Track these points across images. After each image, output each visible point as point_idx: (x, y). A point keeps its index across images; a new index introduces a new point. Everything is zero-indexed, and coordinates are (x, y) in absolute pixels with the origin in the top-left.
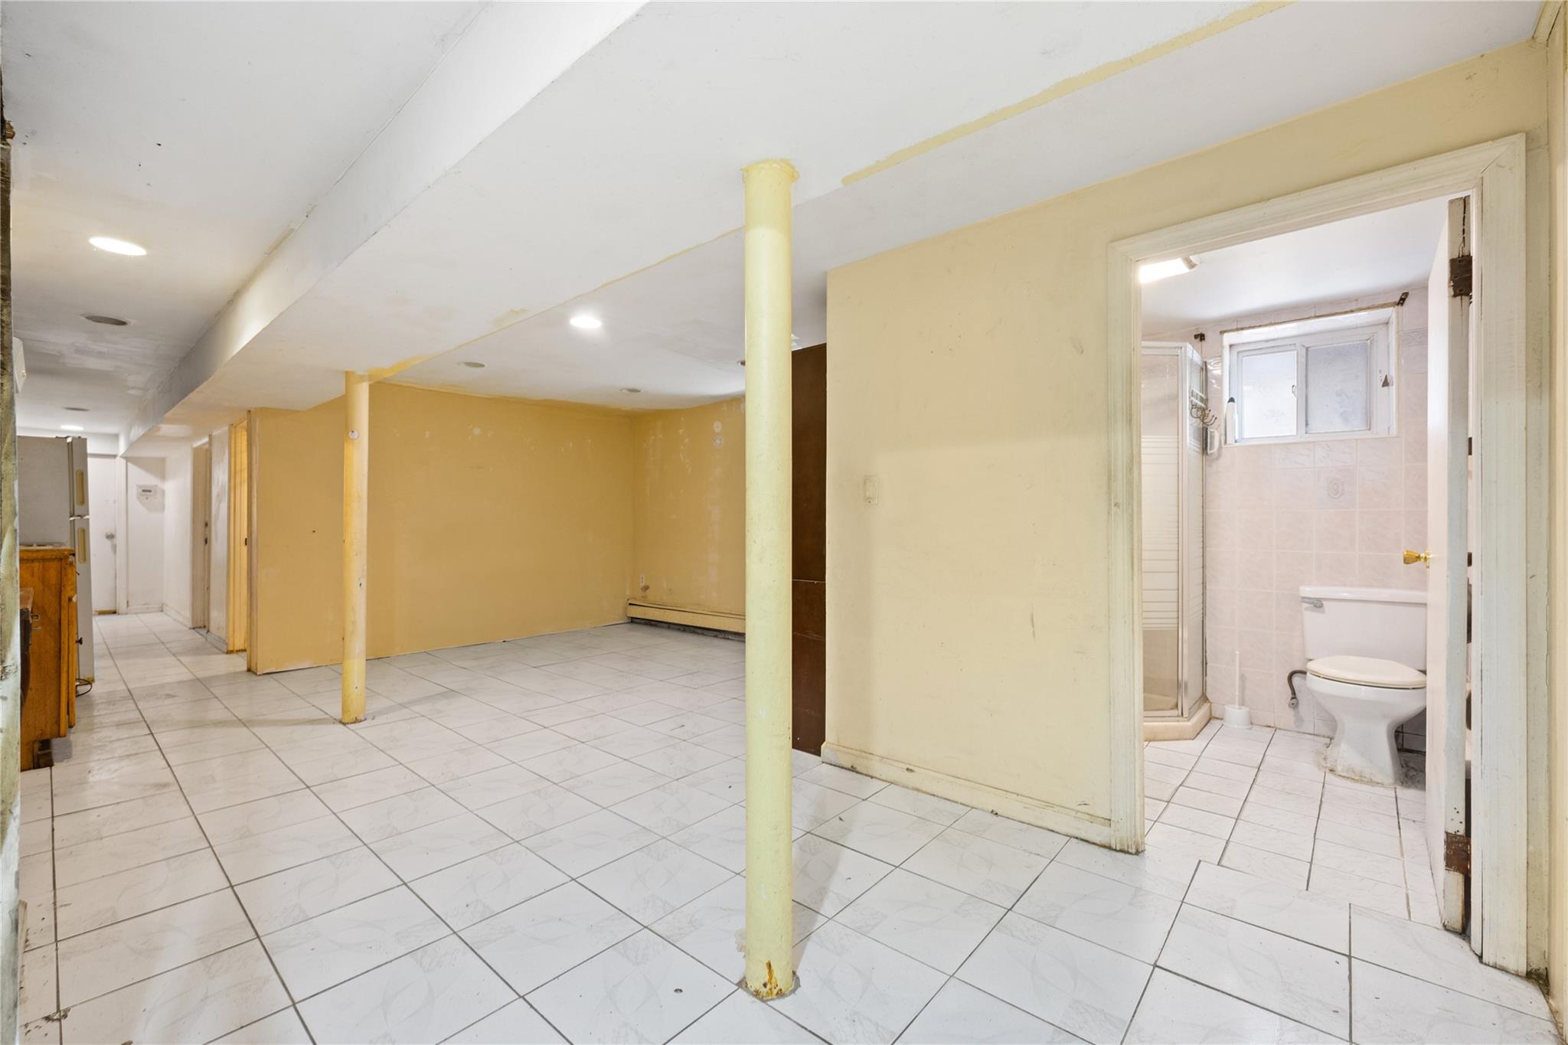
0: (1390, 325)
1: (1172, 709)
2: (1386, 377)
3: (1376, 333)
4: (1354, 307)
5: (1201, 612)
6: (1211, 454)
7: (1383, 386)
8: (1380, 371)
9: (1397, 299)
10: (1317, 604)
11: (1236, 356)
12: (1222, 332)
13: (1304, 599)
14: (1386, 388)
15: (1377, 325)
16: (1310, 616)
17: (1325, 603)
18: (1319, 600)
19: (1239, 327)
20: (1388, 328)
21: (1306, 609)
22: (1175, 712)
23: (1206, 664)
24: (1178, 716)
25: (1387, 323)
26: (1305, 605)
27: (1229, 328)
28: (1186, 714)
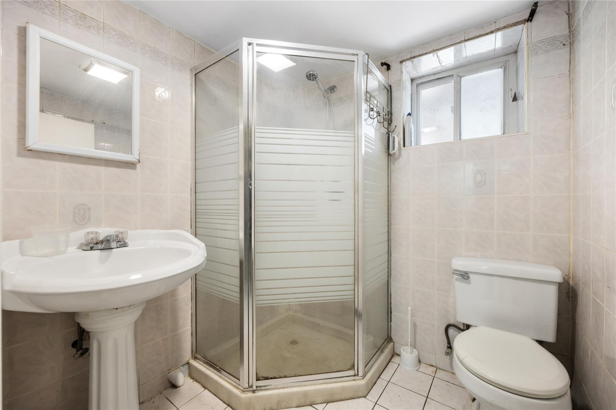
0: (519, 54)
1: (349, 369)
2: (515, 93)
3: (508, 60)
4: (493, 28)
5: (387, 274)
6: (394, 154)
7: (513, 101)
8: (511, 89)
9: (527, 16)
10: (465, 276)
11: (415, 87)
12: (401, 62)
13: (456, 272)
14: (515, 102)
15: (509, 54)
16: (460, 286)
17: (470, 275)
18: (466, 273)
19: (412, 56)
20: (516, 56)
21: (457, 280)
22: (351, 373)
23: (391, 312)
24: (354, 376)
25: (516, 52)
26: (456, 277)
27: (406, 58)
28: (361, 374)
